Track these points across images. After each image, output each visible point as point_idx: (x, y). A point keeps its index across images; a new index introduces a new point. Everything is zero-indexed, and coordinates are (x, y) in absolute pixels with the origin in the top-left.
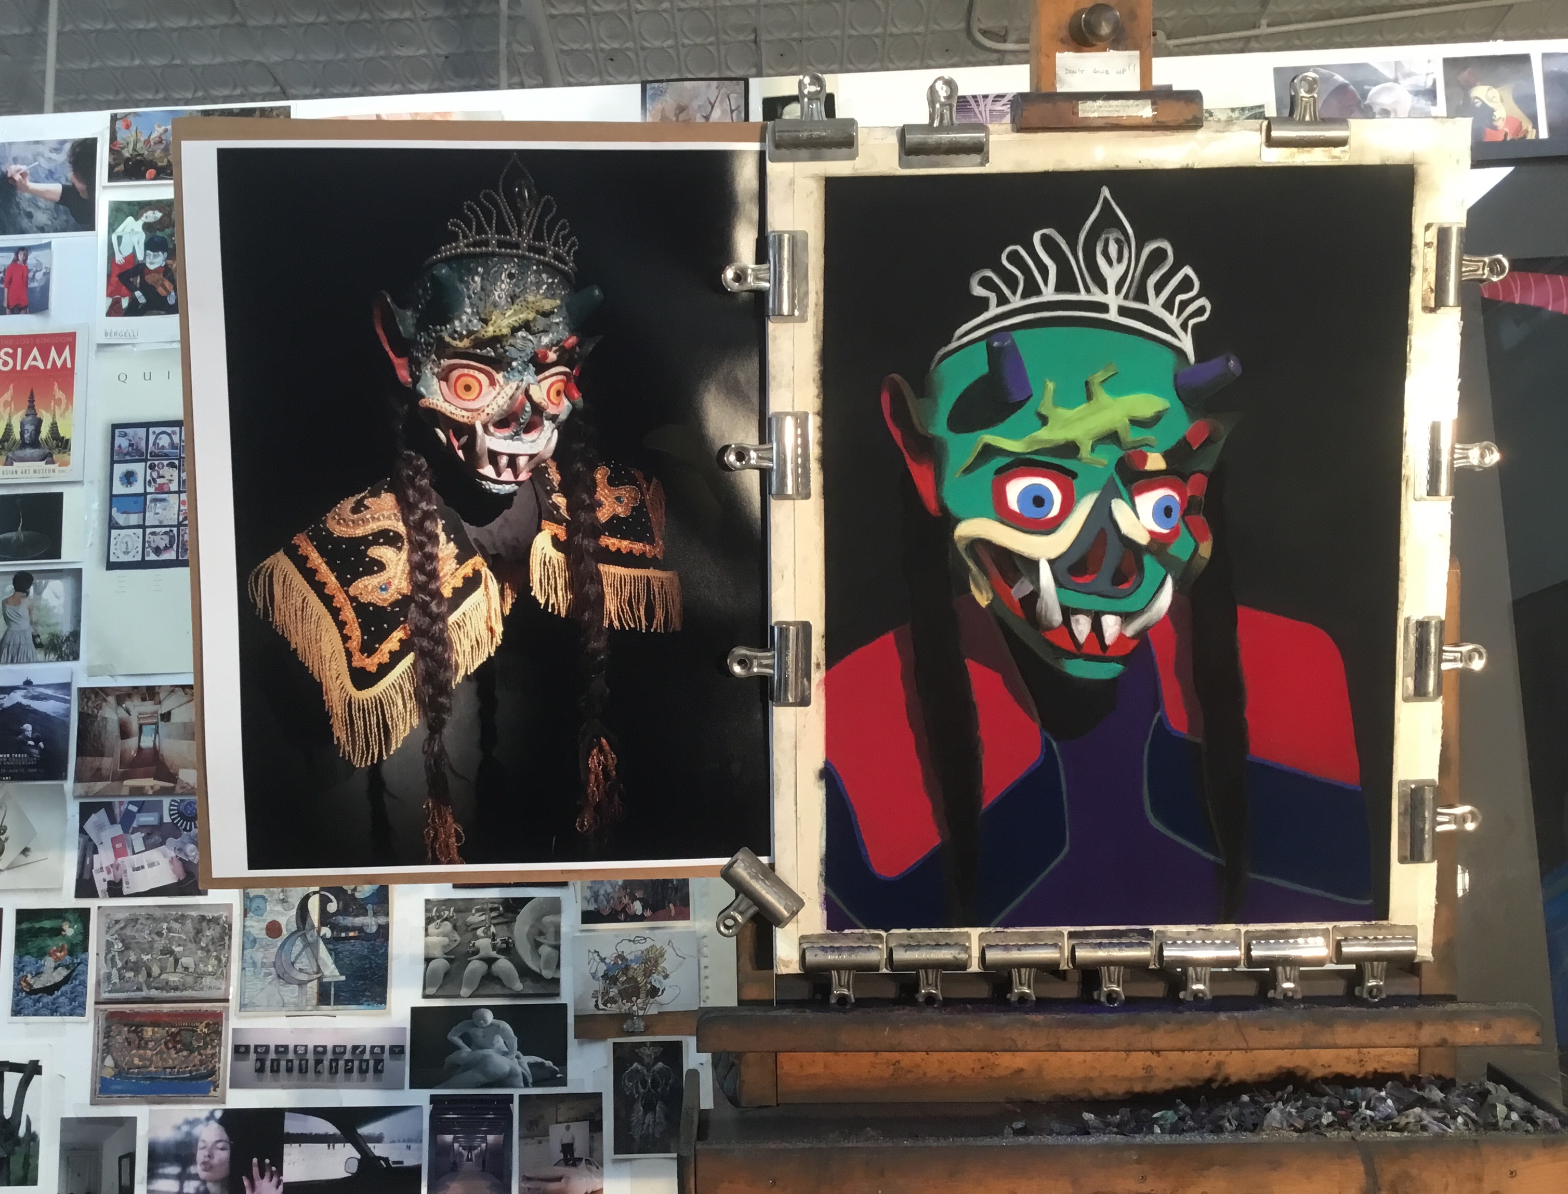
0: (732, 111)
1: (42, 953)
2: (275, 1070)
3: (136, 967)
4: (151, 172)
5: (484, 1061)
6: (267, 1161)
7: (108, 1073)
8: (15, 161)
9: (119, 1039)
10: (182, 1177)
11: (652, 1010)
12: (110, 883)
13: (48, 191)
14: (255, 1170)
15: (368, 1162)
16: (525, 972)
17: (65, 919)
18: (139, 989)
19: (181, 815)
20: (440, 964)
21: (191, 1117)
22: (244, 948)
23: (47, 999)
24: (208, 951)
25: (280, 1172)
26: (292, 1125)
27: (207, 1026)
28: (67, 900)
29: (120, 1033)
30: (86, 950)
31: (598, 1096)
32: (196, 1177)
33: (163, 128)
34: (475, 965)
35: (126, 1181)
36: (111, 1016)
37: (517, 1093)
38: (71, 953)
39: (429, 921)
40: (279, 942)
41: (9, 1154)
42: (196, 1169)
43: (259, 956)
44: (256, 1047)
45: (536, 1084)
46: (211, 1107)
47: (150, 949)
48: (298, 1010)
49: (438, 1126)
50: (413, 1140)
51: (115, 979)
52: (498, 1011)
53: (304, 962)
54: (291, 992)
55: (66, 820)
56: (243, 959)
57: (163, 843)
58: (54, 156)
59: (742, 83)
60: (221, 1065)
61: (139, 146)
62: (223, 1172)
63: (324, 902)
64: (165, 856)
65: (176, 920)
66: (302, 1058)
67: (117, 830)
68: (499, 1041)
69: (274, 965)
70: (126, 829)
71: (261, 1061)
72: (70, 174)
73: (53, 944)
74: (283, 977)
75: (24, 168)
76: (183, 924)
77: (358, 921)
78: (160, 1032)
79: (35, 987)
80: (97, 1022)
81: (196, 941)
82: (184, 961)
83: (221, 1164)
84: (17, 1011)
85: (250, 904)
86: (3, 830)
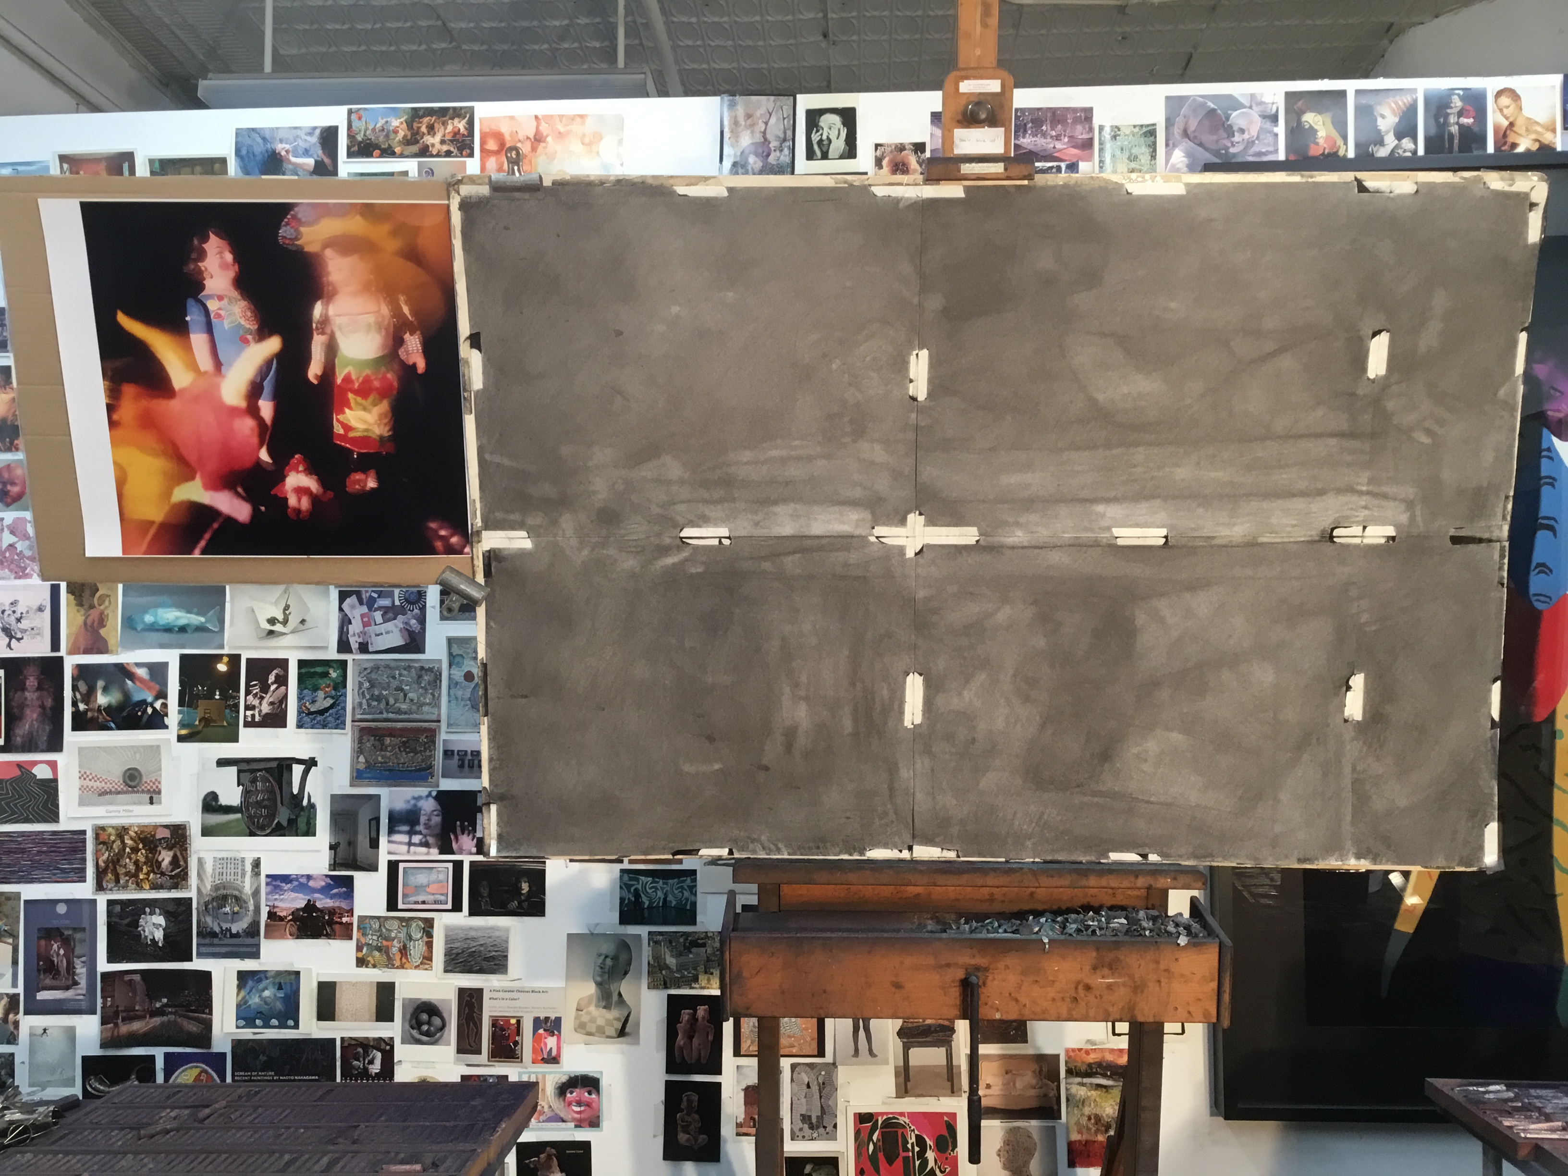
0: (784, 119)
1: (315, 689)
2: (471, 766)
3: (378, 699)
4: (377, 152)
6: (466, 823)
7: (361, 766)
8: (281, 141)
9: (368, 744)
10: (411, 833)
12: (360, 643)
13: (304, 164)
14: (459, 829)
17: (330, 667)
18: (381, 713)
19: (407, 600)
21: (416, 795)
22: (449, 688)
23: (319, 718)
24: (426, 690)
25: (475, 831)
27: (426, 737)
28: (333, 654)
29: (368, 740)
30: (345, 687)
32: (420, 833)
33: (383, 121)
35: (374, 835)
36: (362, 730)
38: (335, 688)
40: (473, 685)
41: (297, 817)
42: (420, 828)
43: (460, 693)
44: (458, 751)
46: (430, 789)
47: (387, 687)
51: (365, 706)
55: (329, 602)
56: (449, 695)
57: (395, 619)
58: (308, 138)
59: (792, 98)
60: (436, 763)
61: (368, 132)
62: (438, 830)
64: (397, 627)
65: (405, 669)
67: (364, 609)
69: (470, 699)
70: (370, 608)
71: (461, 761)
72: (320, 152)
73: (323, 682)
74: (475, 706)
75: (287, 147)
76: (409, 671)
78: (395, 741)
79: (312, 710)
80: (353, 734)
81: (419, 683)
82: (411, 695)
83: (437, 825)
84: (300, 725)
85: (453, 660)
86: (287, 607)
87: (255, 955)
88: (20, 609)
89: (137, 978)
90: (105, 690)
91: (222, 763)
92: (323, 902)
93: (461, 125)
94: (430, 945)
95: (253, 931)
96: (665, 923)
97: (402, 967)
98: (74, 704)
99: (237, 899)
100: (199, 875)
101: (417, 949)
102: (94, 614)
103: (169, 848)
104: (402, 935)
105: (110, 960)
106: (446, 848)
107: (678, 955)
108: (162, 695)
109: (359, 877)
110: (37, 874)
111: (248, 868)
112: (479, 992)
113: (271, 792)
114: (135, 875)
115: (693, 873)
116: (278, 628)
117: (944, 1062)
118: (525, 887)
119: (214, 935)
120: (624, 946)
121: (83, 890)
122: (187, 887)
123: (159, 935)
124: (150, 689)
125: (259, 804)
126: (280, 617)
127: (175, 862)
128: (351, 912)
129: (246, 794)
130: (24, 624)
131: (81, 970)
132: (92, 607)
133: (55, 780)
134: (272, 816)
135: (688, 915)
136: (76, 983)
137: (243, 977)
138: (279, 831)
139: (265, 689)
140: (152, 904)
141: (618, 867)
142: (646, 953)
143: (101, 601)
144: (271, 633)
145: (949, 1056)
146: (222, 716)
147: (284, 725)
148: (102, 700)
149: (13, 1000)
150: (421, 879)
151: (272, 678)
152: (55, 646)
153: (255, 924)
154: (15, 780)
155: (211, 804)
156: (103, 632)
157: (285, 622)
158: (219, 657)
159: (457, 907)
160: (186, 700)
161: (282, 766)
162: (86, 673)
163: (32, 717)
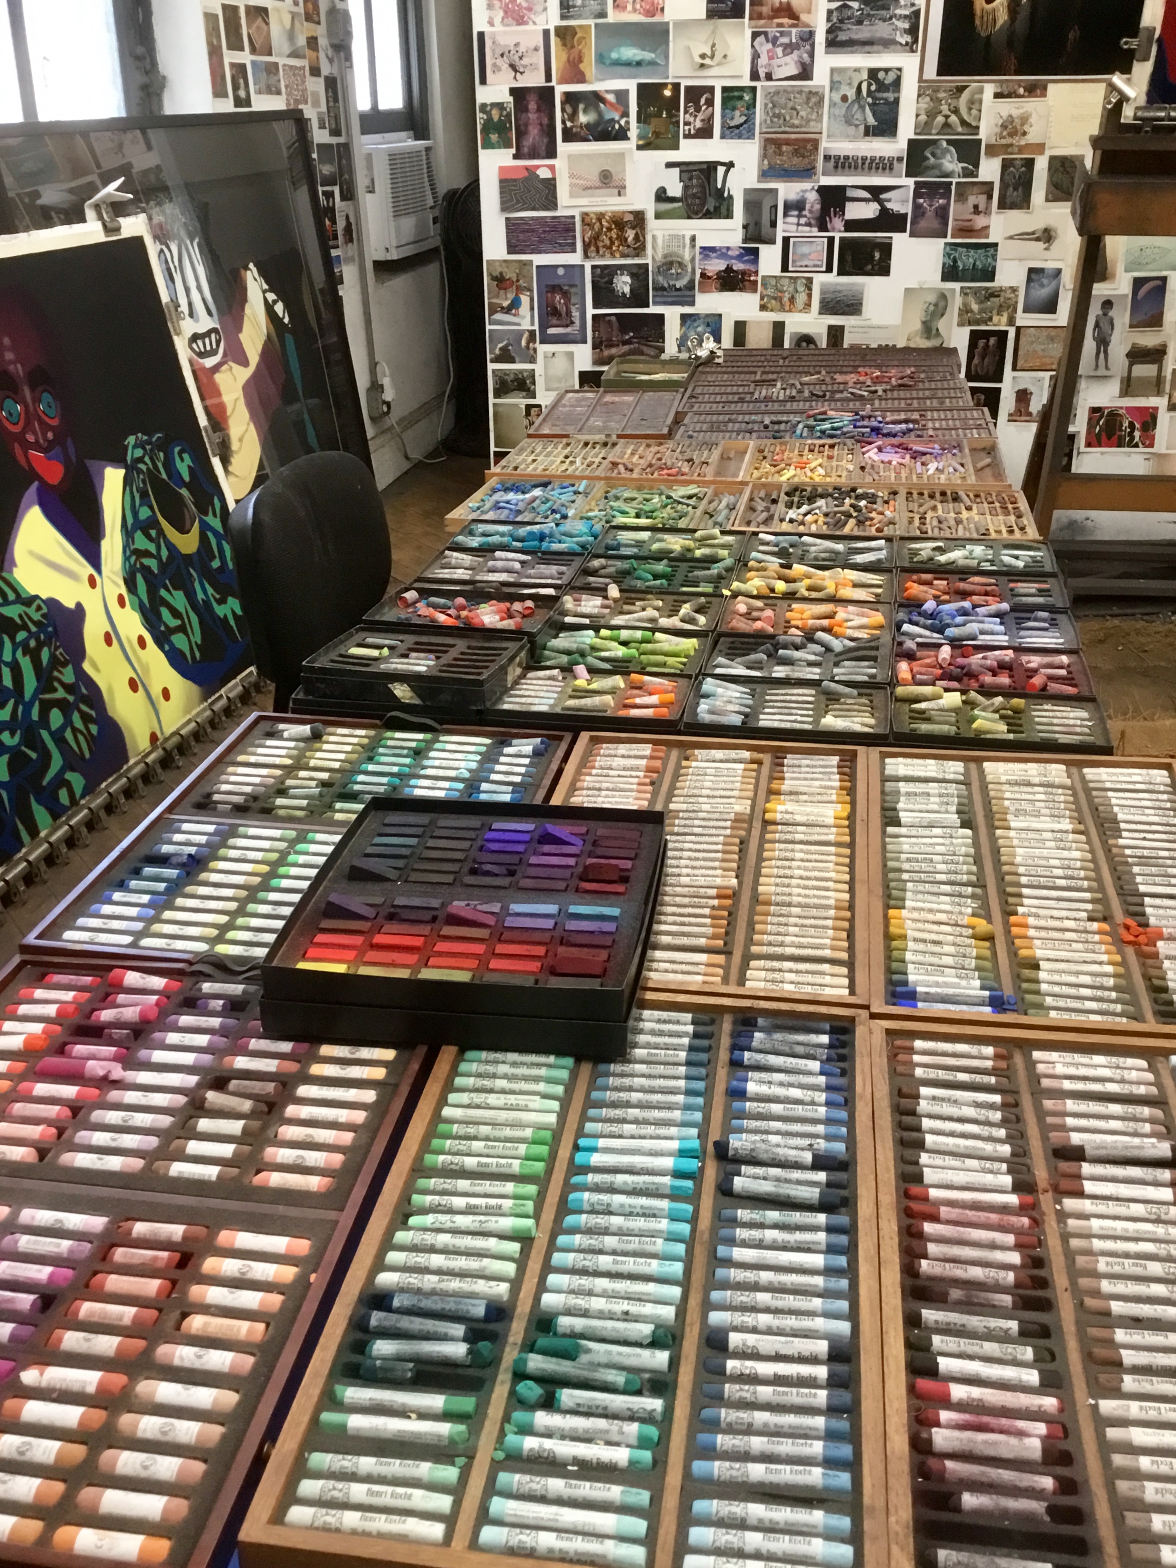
1: (734, 109)
2: (843, 167)
3: (778, 116)
5: (940, 165)
6: (838, 210)
7: (766, 167)
9: (771, 151)
10: (799, 216)
11: (1023, 143)
12: (766, 73)
14: (833, 213)
15: (884, 211)
16: (963, 123)
18: (780, 127)
19: (802, 38)
20: (923, 118)
22: (830, 107)
23: (736, 131)
24: (813, 109)
25: (844, 214)
26: (850, 193)
27: (812, 145)
28: (746, 82)
29: (771, 148)
31: (991, 184)
32: (805, 216)
34: (940, 119)
36: (767, 140)
37: (954, 181)
38: (748, 108)
39: (919, 96)
41: (720, 205)
42: (806, 213)
44: (835, 156)
45: (965, 176)
46: (813, 184)
47: (785, 107)
48: (853, 139)
49: (917, 194)
50: (905, 201)
51: (769, 122)
52: (949, 142)
53: (858, 116)
54: (851, 130)
55: (744, 40)
56: (829, 113)
57: (792, 53)
60: (818, 165)
62: (817, 214)
63: (869, 85)
64: (793, 59)
65: (798, 93)
66: (856, 162)
67: (770, 46)
68: (948, 157)
70: (774, 44)
71: (837, 163)
73: (739, 104)
74: (849, 121)
76: (801, 95)
77: (885, 95)
78: (790, 148)
79: (731, 125)
80: (760, 143)
81: (807, 103)
82: (802, 113)
83: (817, 211)
84: (723, 137)
85: (834, 85)
86: (714, 45)
87: (692, 303)
88: (522, 49)
89: (613, 318)
90: (585, 111)
91: (669, 165)
92: (738, 266)
94: (810, 296)
95: (690, 286)
96: (972, 280)
97: (790, 311)
98: (563, 122)
99: (680, 264)
100: (654, 248)
101: (801, 298)
102: (575, 52)
103: (633, 228)
104: (791, 289)
105: (595, 306)
106: (823, 227)
107: (981, 302)
108: (626, 114)
109: (764, 249)
110: (544, 247)
111: (688, 241)
112: (841, 329)
113: (703, 187)
114: (610, 248)
115: (996, 245)
116: (707, 61)
117: (1155, 374)
118: (877, 255)
119: (664, 289)
120: (943, 297)
121: (575, 258)
122: (645, 256)
123: (627, 290)
124: (616, 110)
125: (694, 196)
126: (709, 53)
127: (637, 238)
128: (756, 273)
129: (686, 188)
130: (525, 61)
131: (576, 314)
132: (573, 47)
133: (554, 179)
134: (703, 204)
135: (989, 275)
136: (572, 323)
137: (684, 318)
138: (708, 215)
139: (698, 109)
140: (621, 267)
141: (943, 241)
142: (957, 302)
143: (579, 43)
144: (702, 65)
145: (1160, 370)
146: (668, 131)
147: (710, 136)
148: (583, 118)
149: (532, 333)
150: (805, 249)
151: (703, 101)
152: (548, 78)
153: (692, 282)
154: (525, 180)
155: (661, 196)
156: (582, 66)
157: (712, 57)
158: (664, 85)
159: (829, 269)
160: (642, 118)
161: (710, 168)
162: (571, 99)
163: (534, 133)
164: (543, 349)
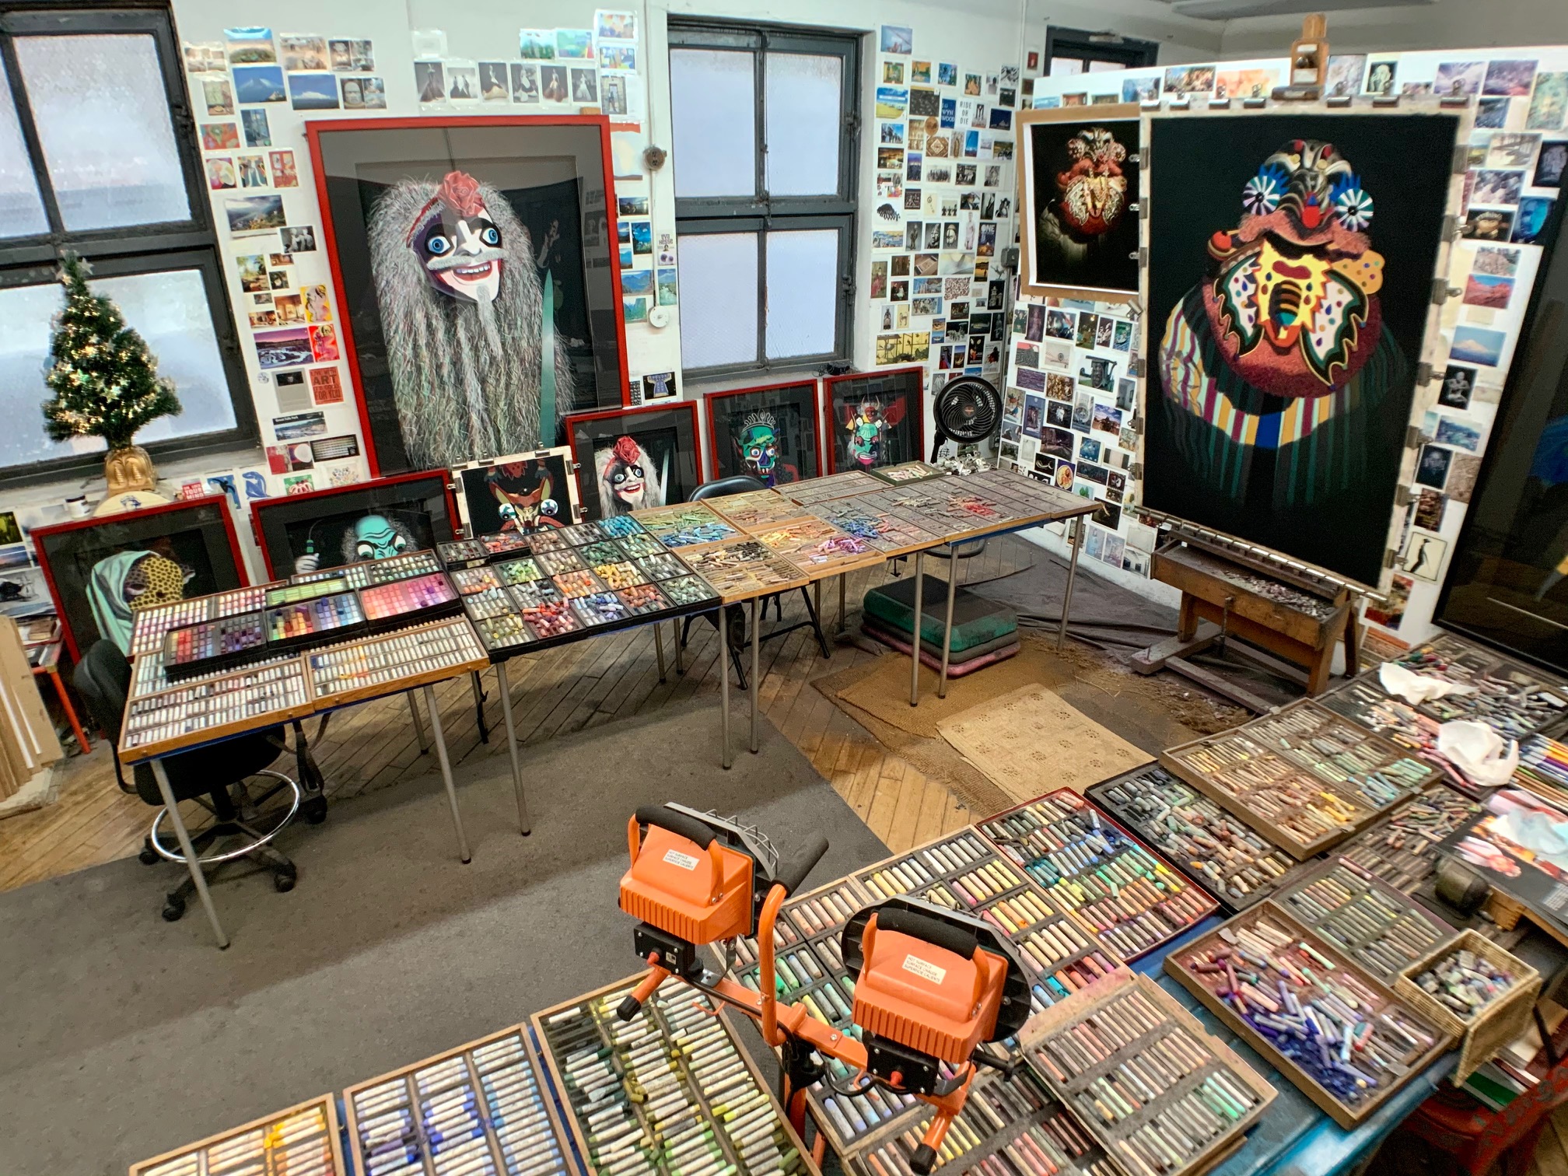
0: (1360, 67)
1: (1121, 334)
8: (1139, 85)
23: (1120, 346)
41: (1108, 384)
75: (1141, 88)
79: (1119, 342)
84: (1114, 348)
87: (1088, 432)
89: (1055, 431)
90: (1057, 321)
91: (1088, 357)
92: (1112, 419)
93: (1208, 75)
95: (1088, 423)
98: (1047, 325)
99: (1086, 410)
100: (1076, 398)
103: (1069, 386)
108: (1073, 327)
109: (1124, 413)
110: (1031, 386)
111: (1091, 399)
113: (1101, 372)
114: (1058, 393)
121: (1042, 395)
122: (1072, 402)
123: (1062, 417)
124: (1070, 324)
125: (1097, 376)
127: (1069, 391)
128: (1120, 425)
129: (1094, 371)
133: (1039, 353)
134: (1100, 381)
137: (1084, 439)
138: (1102, 388)
139: (1105, 330)
140: (1061, 405)
146: (1090, 338)
147: (1108, 346)
148: (1056, 325)
149: (1020, 427)
151: (1107, 327)
153: (1090, 421)
154: (1028, 350)
155: (1082, 372)
160: (1081, 330)
161: (1105, 363)
162: (1052, 314)
163: (1034, 330)
164: (1024, 437)
